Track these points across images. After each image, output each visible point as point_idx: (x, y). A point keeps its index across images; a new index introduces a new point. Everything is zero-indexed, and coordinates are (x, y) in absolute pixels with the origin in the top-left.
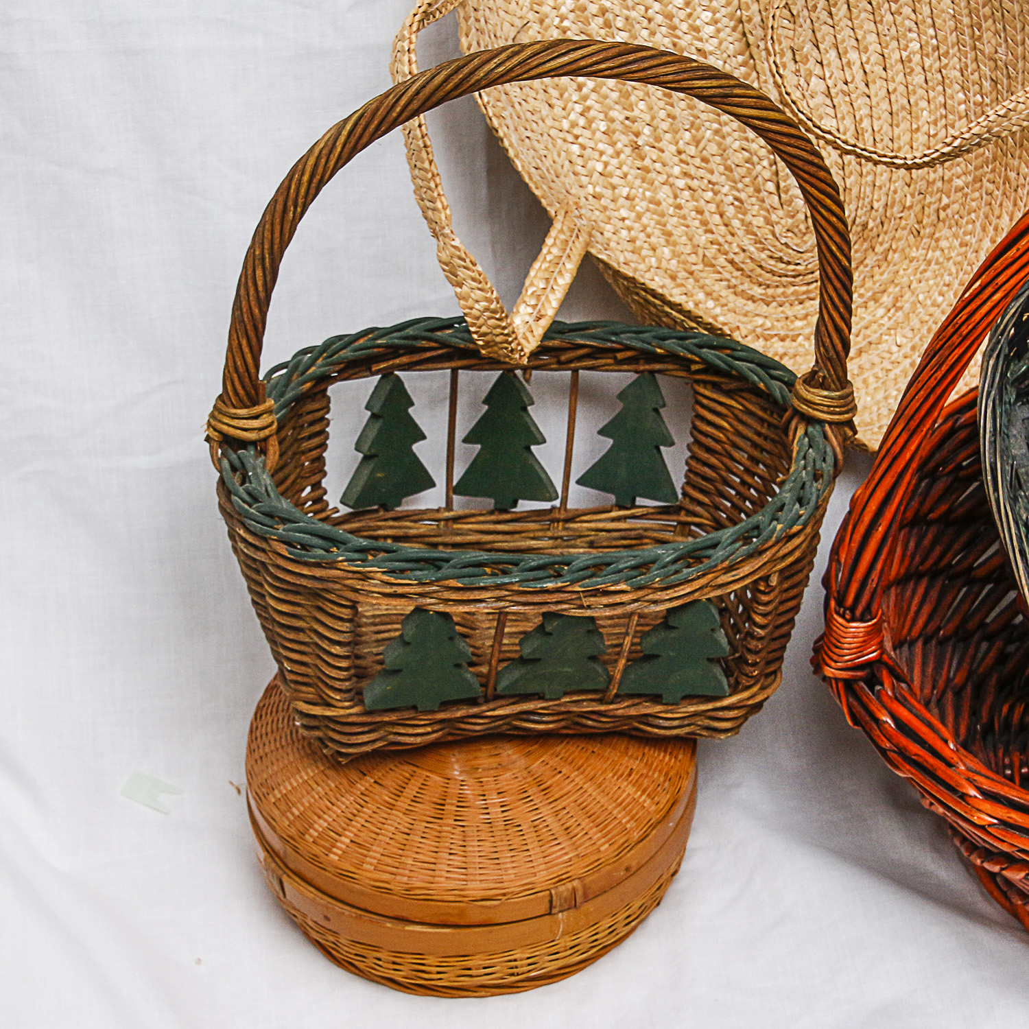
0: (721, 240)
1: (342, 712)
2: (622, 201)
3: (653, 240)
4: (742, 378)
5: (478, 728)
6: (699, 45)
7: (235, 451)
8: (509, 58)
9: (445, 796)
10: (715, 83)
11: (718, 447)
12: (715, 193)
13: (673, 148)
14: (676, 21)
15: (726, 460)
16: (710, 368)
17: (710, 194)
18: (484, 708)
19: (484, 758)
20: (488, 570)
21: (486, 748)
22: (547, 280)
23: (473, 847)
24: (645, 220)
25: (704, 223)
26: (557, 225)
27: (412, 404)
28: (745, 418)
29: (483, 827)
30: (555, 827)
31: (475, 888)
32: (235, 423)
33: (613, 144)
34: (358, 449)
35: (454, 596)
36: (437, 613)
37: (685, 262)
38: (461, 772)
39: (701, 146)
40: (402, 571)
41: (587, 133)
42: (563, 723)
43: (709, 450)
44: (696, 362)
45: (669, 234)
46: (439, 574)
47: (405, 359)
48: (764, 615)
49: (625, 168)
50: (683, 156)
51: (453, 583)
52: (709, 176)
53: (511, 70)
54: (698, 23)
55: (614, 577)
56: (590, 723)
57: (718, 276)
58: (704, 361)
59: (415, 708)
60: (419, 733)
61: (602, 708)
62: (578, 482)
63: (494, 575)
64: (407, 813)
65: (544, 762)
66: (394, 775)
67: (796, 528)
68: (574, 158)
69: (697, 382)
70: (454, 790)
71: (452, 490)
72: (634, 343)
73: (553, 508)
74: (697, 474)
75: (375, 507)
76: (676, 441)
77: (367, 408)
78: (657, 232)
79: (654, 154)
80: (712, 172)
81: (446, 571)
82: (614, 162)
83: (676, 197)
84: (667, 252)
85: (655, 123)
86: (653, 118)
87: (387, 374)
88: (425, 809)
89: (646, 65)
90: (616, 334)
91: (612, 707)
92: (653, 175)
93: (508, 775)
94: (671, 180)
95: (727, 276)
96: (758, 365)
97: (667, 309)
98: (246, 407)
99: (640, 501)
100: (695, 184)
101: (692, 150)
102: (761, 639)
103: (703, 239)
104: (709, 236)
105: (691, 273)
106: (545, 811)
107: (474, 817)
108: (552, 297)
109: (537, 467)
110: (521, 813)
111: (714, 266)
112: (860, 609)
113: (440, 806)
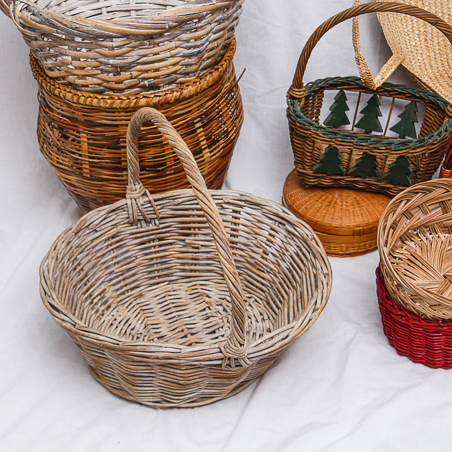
0: (446, 70)
1: (307, 172)
2: (419, 54)
3: (426, 67)
4: (438, 105)
5: (343, 183)
6: (449, 13)
7: (293, 100)
8: (379, 5)
9: (332, 201)
10: (434, 19)
11: (429, 125)
12: (447, 56)
13: (437, 42)
14: (444, 5)
15: (432, 129)
16: (431, 102)
17: (445, 56)
18: (345, 177)
19: (345, 193)
20: (348, 138)
21: (346, 191)
22: (387, 69)
23: (336, 214)
24: (425, 61)
25: (442, 64)
26: (394, 56)
27: (347, 100)
28: (438, 117)
29: (340, 210)
30: (359, 213)
31: (334, 224)
32: (294, 92)
33: (419, 38)
34: (330, 110)
35: (339, 143)
36: (334, 147)
37: (435, 75)
38: (338, 196)
39: (445, 42)
40: (327, 134)
41: (412, 34)
42: (365, 187)
43: (427, 126)
44: (427, 100)
45: (432, 66)
46: (336, 137)
47: (346, 87)
48: (423, 165)
49: (422, 45)
50: (439, 44)
51: (339, 139)
52: (446, 51)
53: (379, 8)
54: (450, 7)
55: (382, 145)
56: (373, 188)
57: (444, 80)
58: (429, 100)
59: (326, 174)
60: (327, 182)
61: (376, 183)
62: (390, 129)
63: (350, 139)
64: (321, 203)
65: (359, 197)
66: (320, 193)
67: (435, 142)
68: (407, 40)
69: (427, 106)
70: (334, 200)
71: (354, 126)
72: (411, 92)
73: (381, 135)
74: (423, 132)
76: (419, 121)
77: (334, 99)
78: (428, 65)
79: (431, 42)
80: (447, 50)
81: (338, 136)
82: (419, 43)
83: (435, 56)
84: (430, 71)
85: (432, 34)
86: (432, 32)
87: (341, 90)
88: (326, 203)
89: (415, 12)
90: (406, 89)
91: (379, 183)
92: (430, 48)
93: (350, 199)
94: (435, 50)
95: (447, 80)
96: (443, 102)
97: (422, 84)
98: (297, 89)
99: (406, 137)
100: (441, 52)
101: (442, 43)
102: (422, 171)
103: (441, 69)
104: (443, 68)
105: (436, 78)
106: (357, 209)
107: (338, 207)
108: (387, 74)
109: (378, 123)
110: (351, 208)
111: (443, 77)
112: (448, 166)
113: (330, 203)
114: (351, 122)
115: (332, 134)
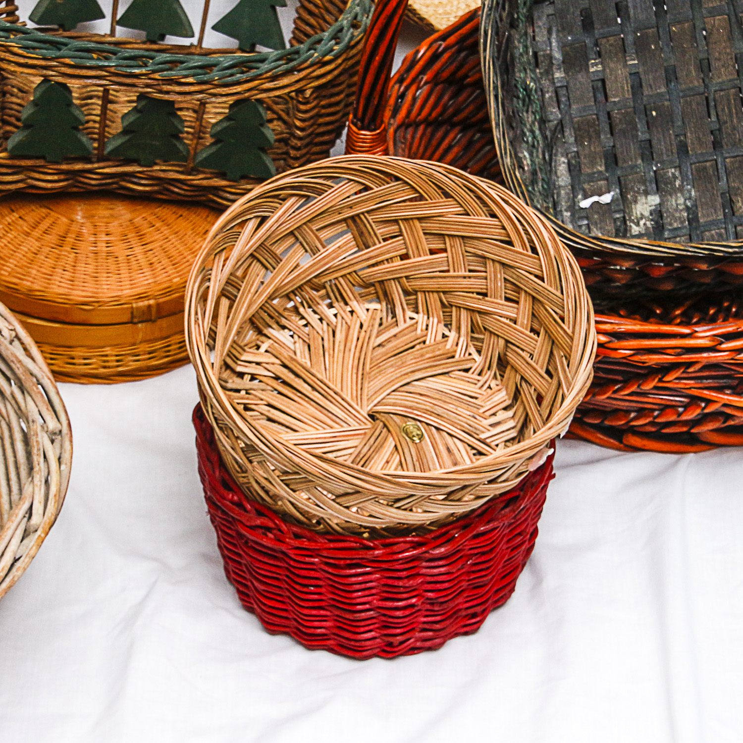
5: (93, 182)
9: (67, 232)
11: (316, 11)
15: (321, 21)
18: (96, 165)
19: (102, 210)
20: (95, 56)
21: (104, 203)
23: (81, 267)
29: (91, 255)
30: (143, 261)
31: (78, 295)
35: (69, 71)
36: (57, 83)
38: (83, 217)
40: (34, 48)
42: (156, 188)
43: (311, 13)
46: (58, 53)
48: (302, 120)
51: (68, 61)
55: (185, 73)
56: (176, 190)
59: (43, 158)
60: (48, 180)
61: (182, 177)
62: (214, 28)
63: (98, 59)
64: (38, 239)
65: (142, 216)
66: (33, 213)
67: (328, 58)
70: (75, 228)
71: (115, 22)
73: (192, 45)
74: (301, 31)
75: (56, 27)
76: (288, 3)
81: (64, 52)
88: (52, 238)
91: (190, 177)
93: (116, 223)
102: (300, 139)
106: (138, 250)
107: (86, 247)
109: (179, 11)
110: (120, 250)
112: (366, 121)
113: (63, 238)
114: (107, 9)
115: (47, 46)
